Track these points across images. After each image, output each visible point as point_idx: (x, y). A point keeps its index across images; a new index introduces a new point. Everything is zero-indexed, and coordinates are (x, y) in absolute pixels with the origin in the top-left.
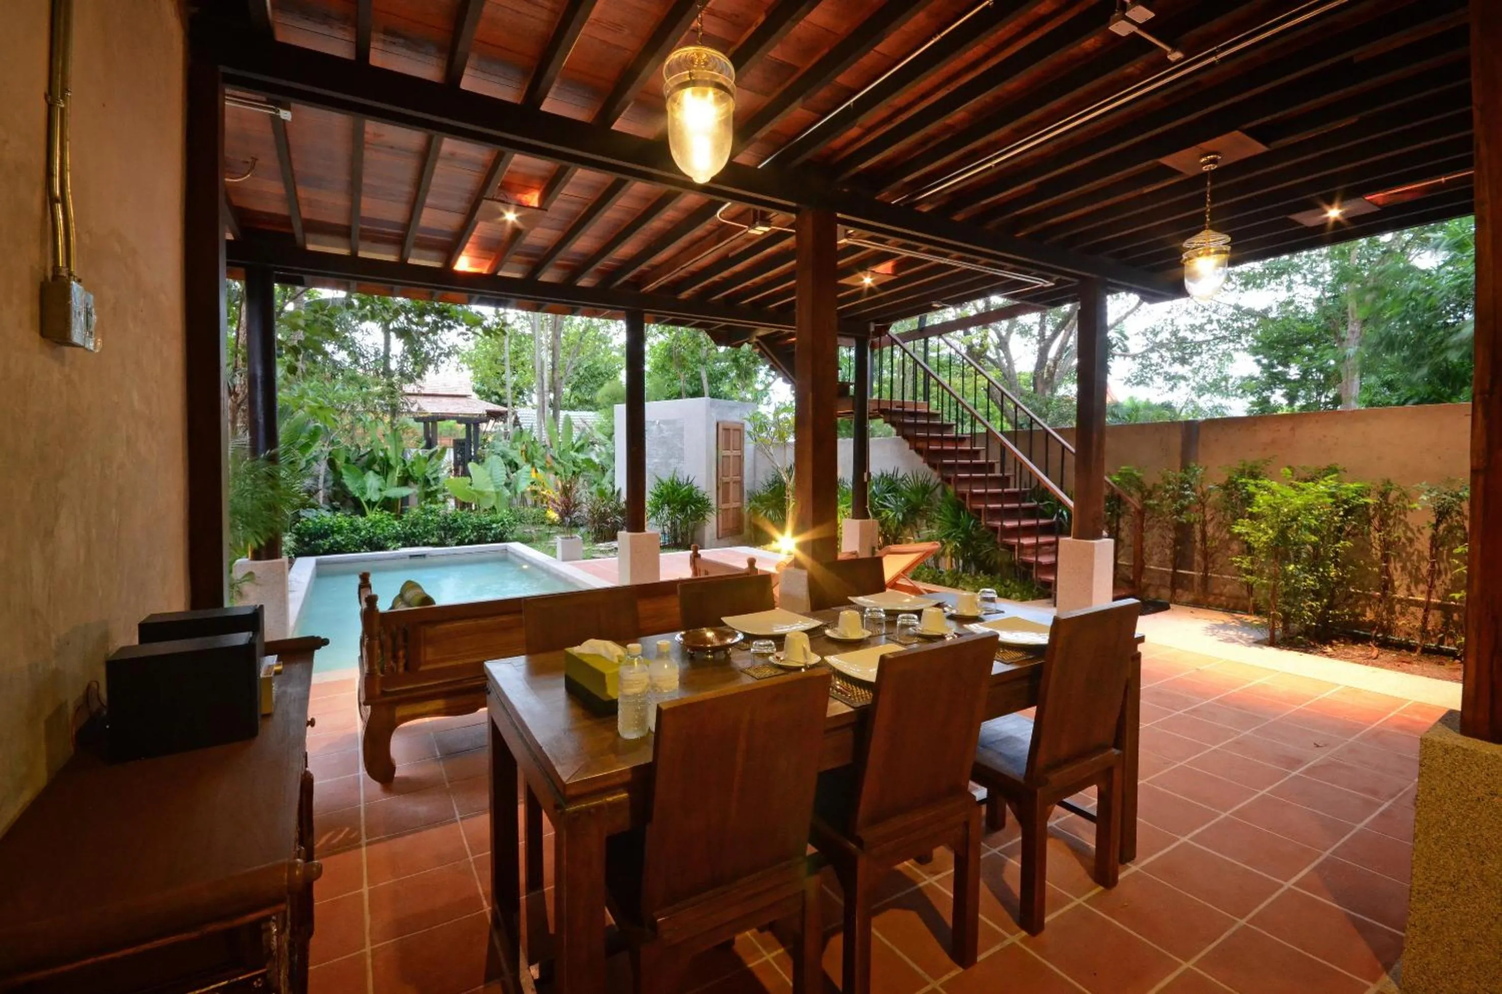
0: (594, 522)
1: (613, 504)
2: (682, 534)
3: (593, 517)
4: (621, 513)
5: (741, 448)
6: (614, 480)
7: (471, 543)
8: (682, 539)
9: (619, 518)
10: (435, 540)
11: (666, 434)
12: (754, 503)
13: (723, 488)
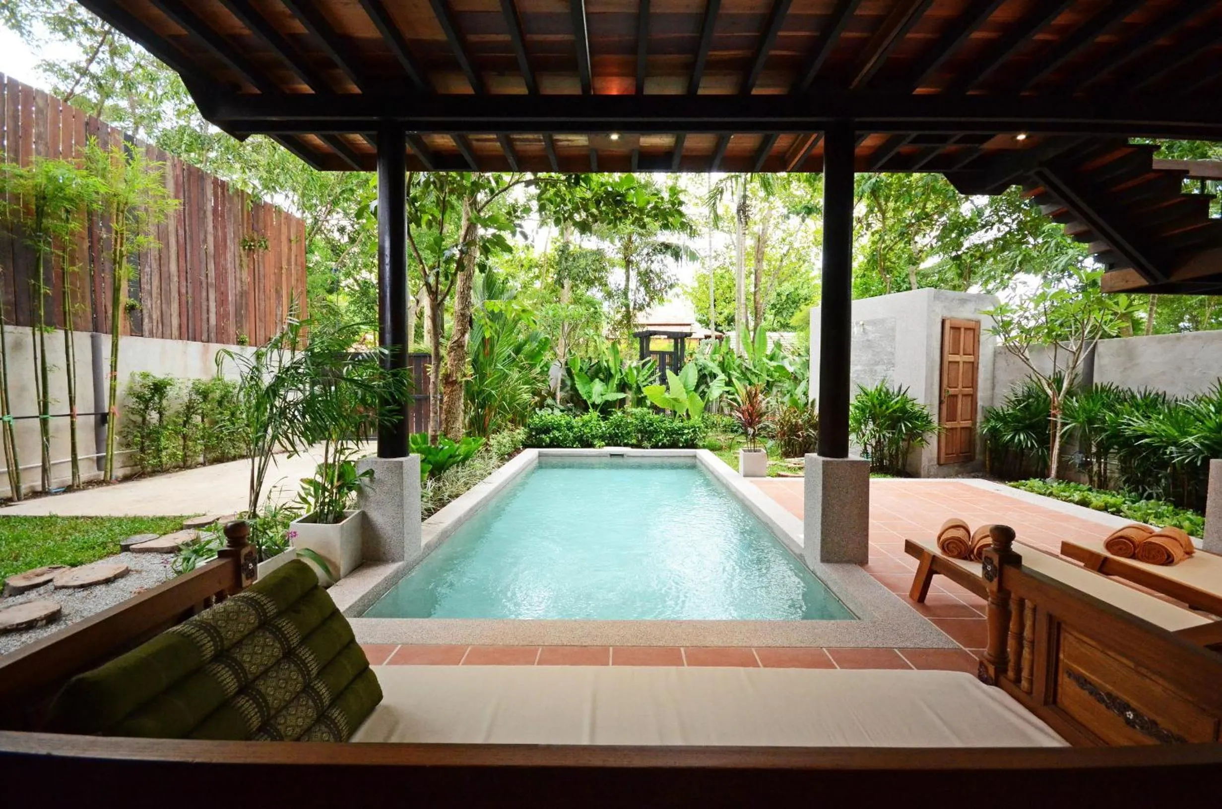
0: (784, 434)
1: (806, 416)
2: (891, 455)
3: (782, 429)
4: (814, 427)
5: (975, 352)
6: (808, 389)
7: (664, 446)
8: (891, 462)
9: (813, 432)
10: (634, 441)
11: (871, 336)
12: (993, 423)
13: (948, 402)
